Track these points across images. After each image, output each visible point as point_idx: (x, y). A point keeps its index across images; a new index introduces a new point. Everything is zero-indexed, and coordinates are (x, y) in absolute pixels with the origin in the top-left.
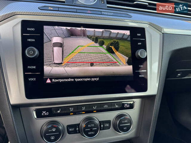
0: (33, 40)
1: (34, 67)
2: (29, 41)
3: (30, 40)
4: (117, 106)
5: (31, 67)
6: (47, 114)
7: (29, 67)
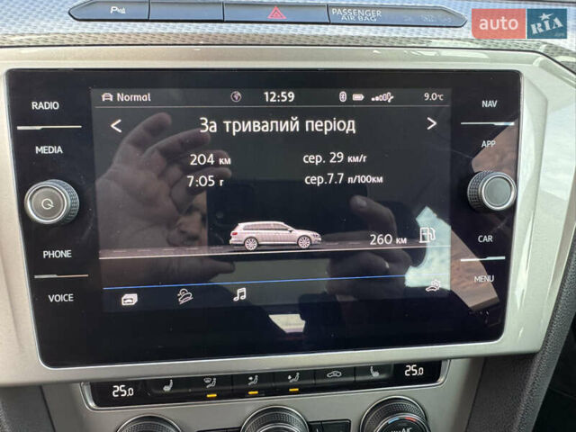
0: (54, 149)
1: (67, 254)
2: (40, 153)
3: (42, 150)
4: (376, 375)
5: (54, 254)
6: (131, 392)
7: (46, 254)
